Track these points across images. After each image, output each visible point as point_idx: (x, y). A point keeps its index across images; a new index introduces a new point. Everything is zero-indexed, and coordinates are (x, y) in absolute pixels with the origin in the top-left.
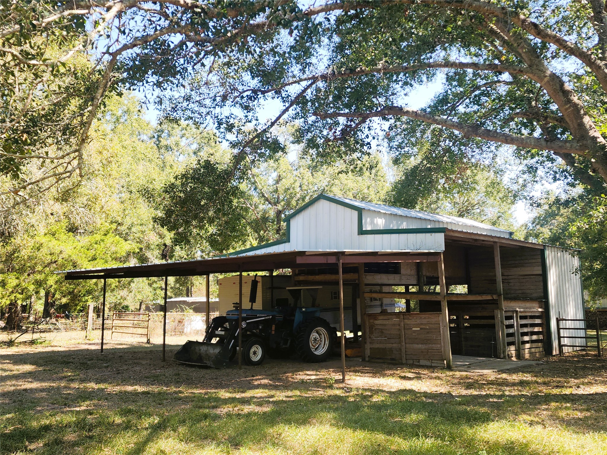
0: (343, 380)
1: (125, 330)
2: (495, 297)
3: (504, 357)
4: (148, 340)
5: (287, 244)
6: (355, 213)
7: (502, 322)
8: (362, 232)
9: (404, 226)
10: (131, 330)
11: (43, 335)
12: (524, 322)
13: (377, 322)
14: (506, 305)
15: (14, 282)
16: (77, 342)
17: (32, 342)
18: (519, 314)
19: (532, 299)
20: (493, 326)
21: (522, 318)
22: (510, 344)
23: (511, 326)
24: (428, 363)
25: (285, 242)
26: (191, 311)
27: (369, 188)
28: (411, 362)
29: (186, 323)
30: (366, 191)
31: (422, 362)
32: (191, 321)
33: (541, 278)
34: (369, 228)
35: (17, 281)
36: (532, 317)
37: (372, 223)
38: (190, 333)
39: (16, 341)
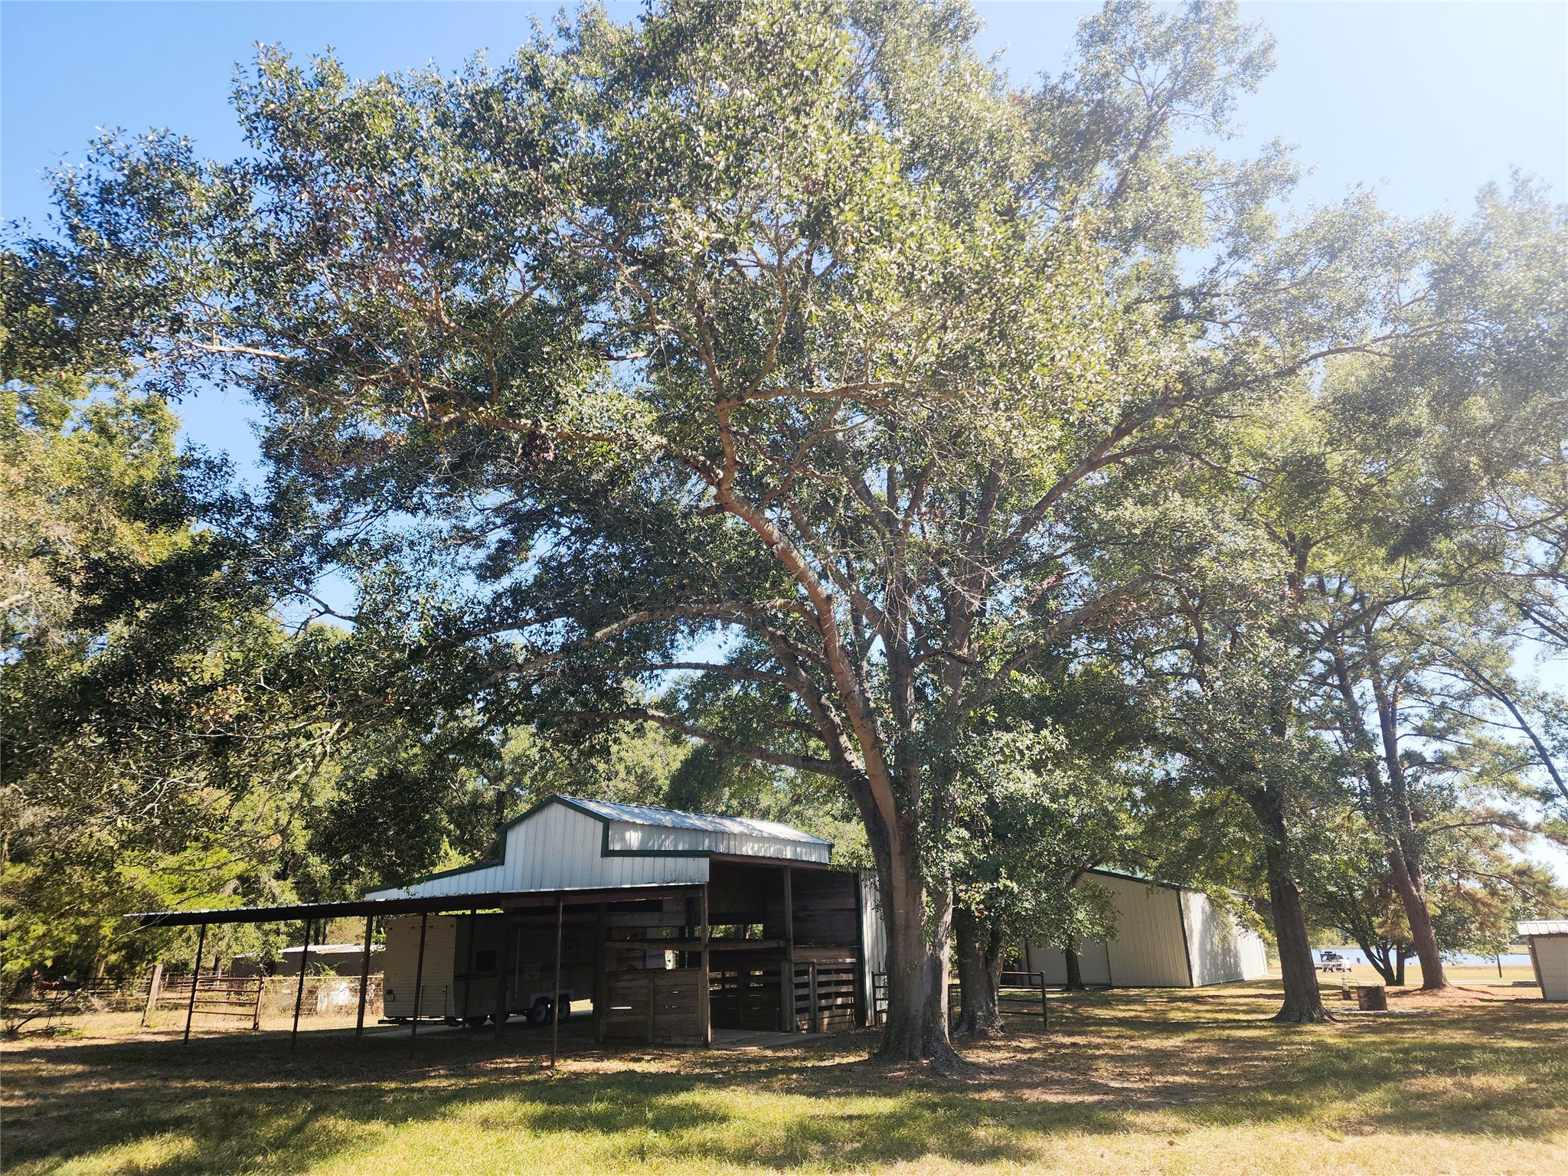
0: (552, 1067)
1: (211, 1008)
2: (782, 944)
3: (791, 1030)
4: (256, 1024)
5: (499, 868)
6: (600, 826)
7: (790, 979)
8: (607, 853)
9: (668, 845)
10: (225, 1008)
11: (67, 1019)
12: (823, 978)
13: (620, 984)
14: (797, 955)
15: (39, 929)
16: (129, 1030)
17: (49, 1033)
18: (818, 967)
19: (840, 945)
20: (779, 985)
21: (820, 972)
22: (800, 1011)
23: (806, 985)
24: (681, 1042)
25: (496, 865)
26: (333, 973)
27: (652, 757)
28: (659, 1040)
29: (321, 994)
30: (647, 762)
31: (675, 1040)
32: (330, 989)
33: (854, 914)
34: (617, 847)
35: (45, 927)
36: (838, 971)
37: (623, 839)
38: (327, 1011)
39: (21, 1030)
